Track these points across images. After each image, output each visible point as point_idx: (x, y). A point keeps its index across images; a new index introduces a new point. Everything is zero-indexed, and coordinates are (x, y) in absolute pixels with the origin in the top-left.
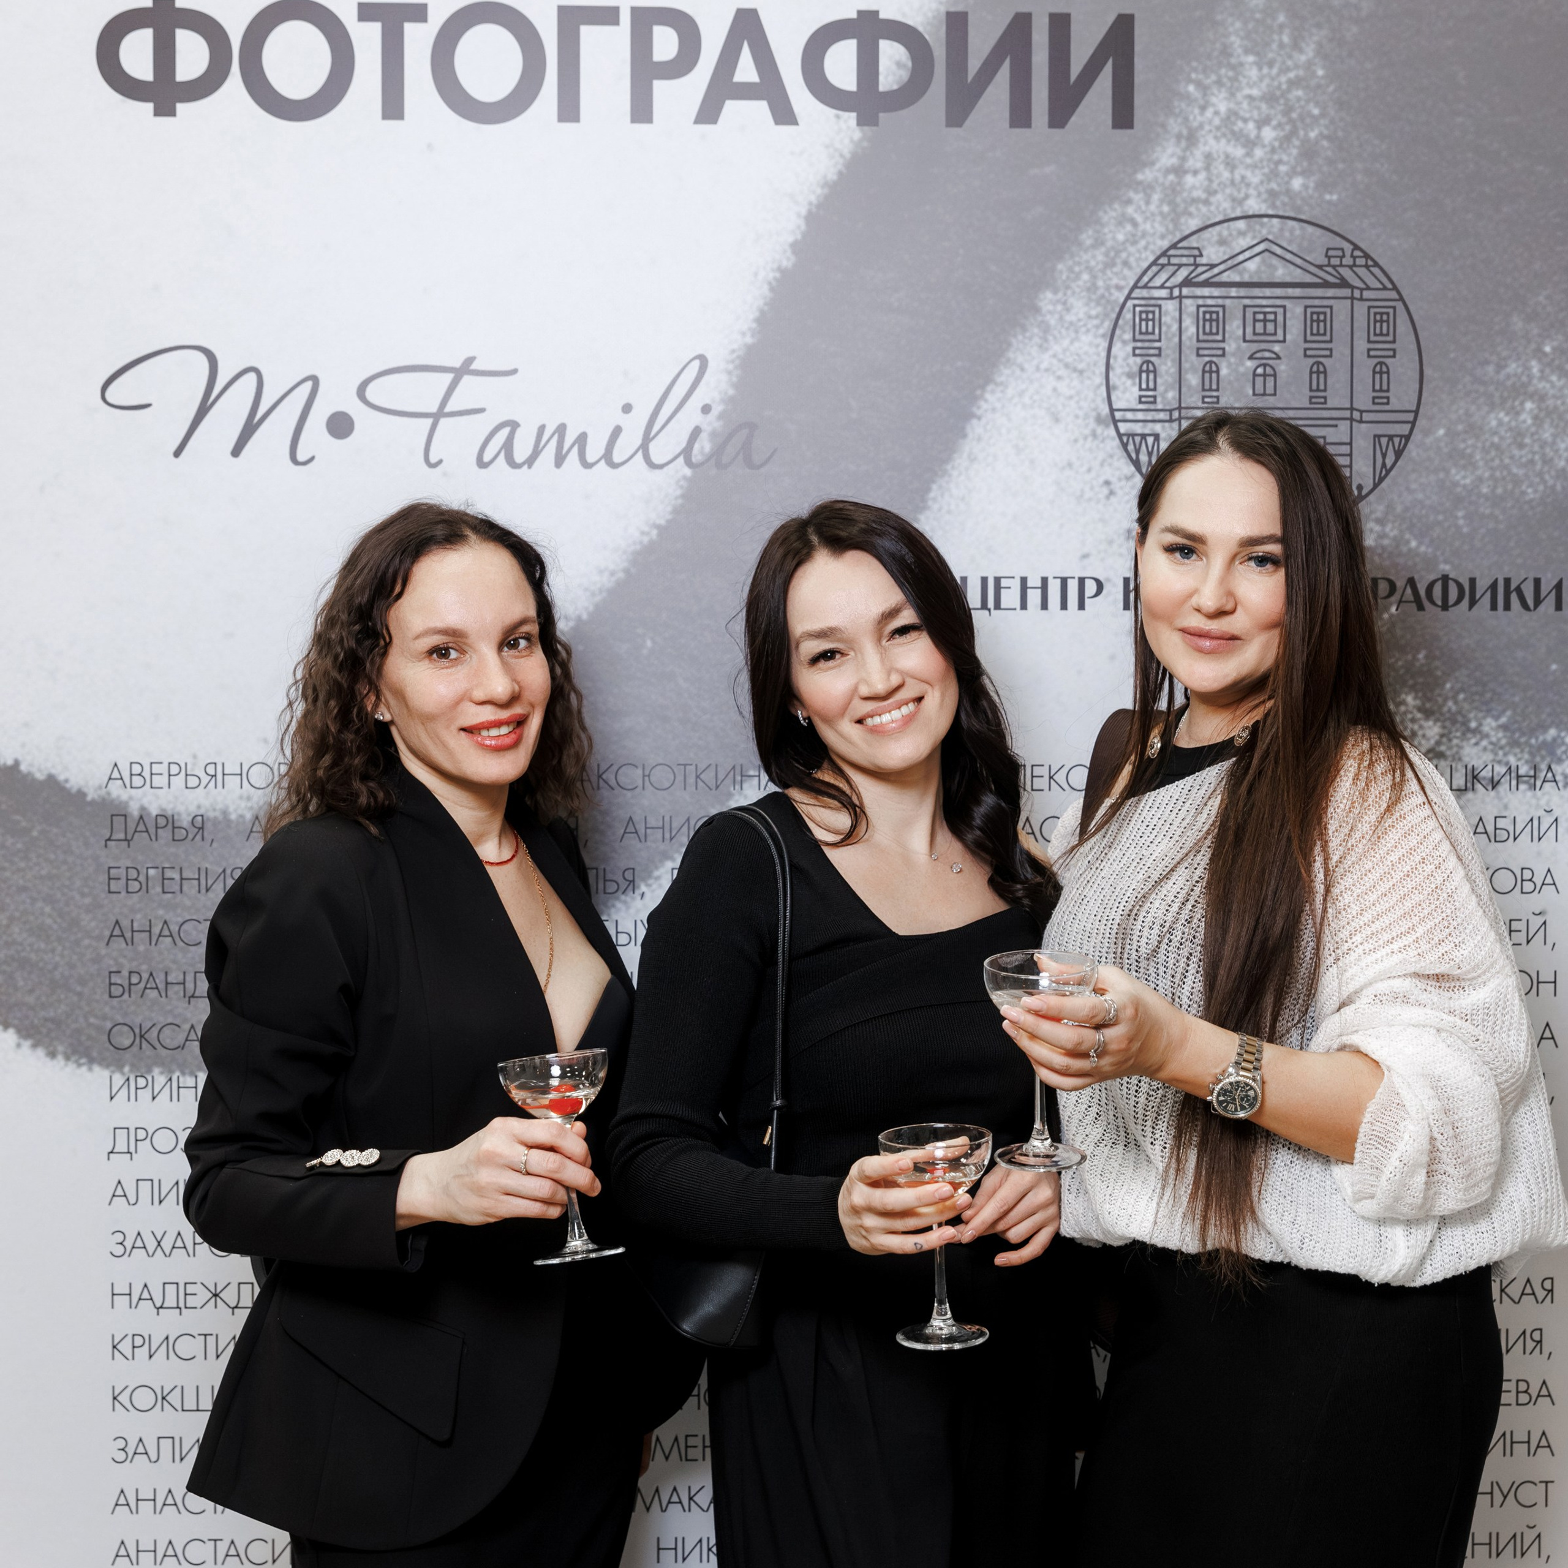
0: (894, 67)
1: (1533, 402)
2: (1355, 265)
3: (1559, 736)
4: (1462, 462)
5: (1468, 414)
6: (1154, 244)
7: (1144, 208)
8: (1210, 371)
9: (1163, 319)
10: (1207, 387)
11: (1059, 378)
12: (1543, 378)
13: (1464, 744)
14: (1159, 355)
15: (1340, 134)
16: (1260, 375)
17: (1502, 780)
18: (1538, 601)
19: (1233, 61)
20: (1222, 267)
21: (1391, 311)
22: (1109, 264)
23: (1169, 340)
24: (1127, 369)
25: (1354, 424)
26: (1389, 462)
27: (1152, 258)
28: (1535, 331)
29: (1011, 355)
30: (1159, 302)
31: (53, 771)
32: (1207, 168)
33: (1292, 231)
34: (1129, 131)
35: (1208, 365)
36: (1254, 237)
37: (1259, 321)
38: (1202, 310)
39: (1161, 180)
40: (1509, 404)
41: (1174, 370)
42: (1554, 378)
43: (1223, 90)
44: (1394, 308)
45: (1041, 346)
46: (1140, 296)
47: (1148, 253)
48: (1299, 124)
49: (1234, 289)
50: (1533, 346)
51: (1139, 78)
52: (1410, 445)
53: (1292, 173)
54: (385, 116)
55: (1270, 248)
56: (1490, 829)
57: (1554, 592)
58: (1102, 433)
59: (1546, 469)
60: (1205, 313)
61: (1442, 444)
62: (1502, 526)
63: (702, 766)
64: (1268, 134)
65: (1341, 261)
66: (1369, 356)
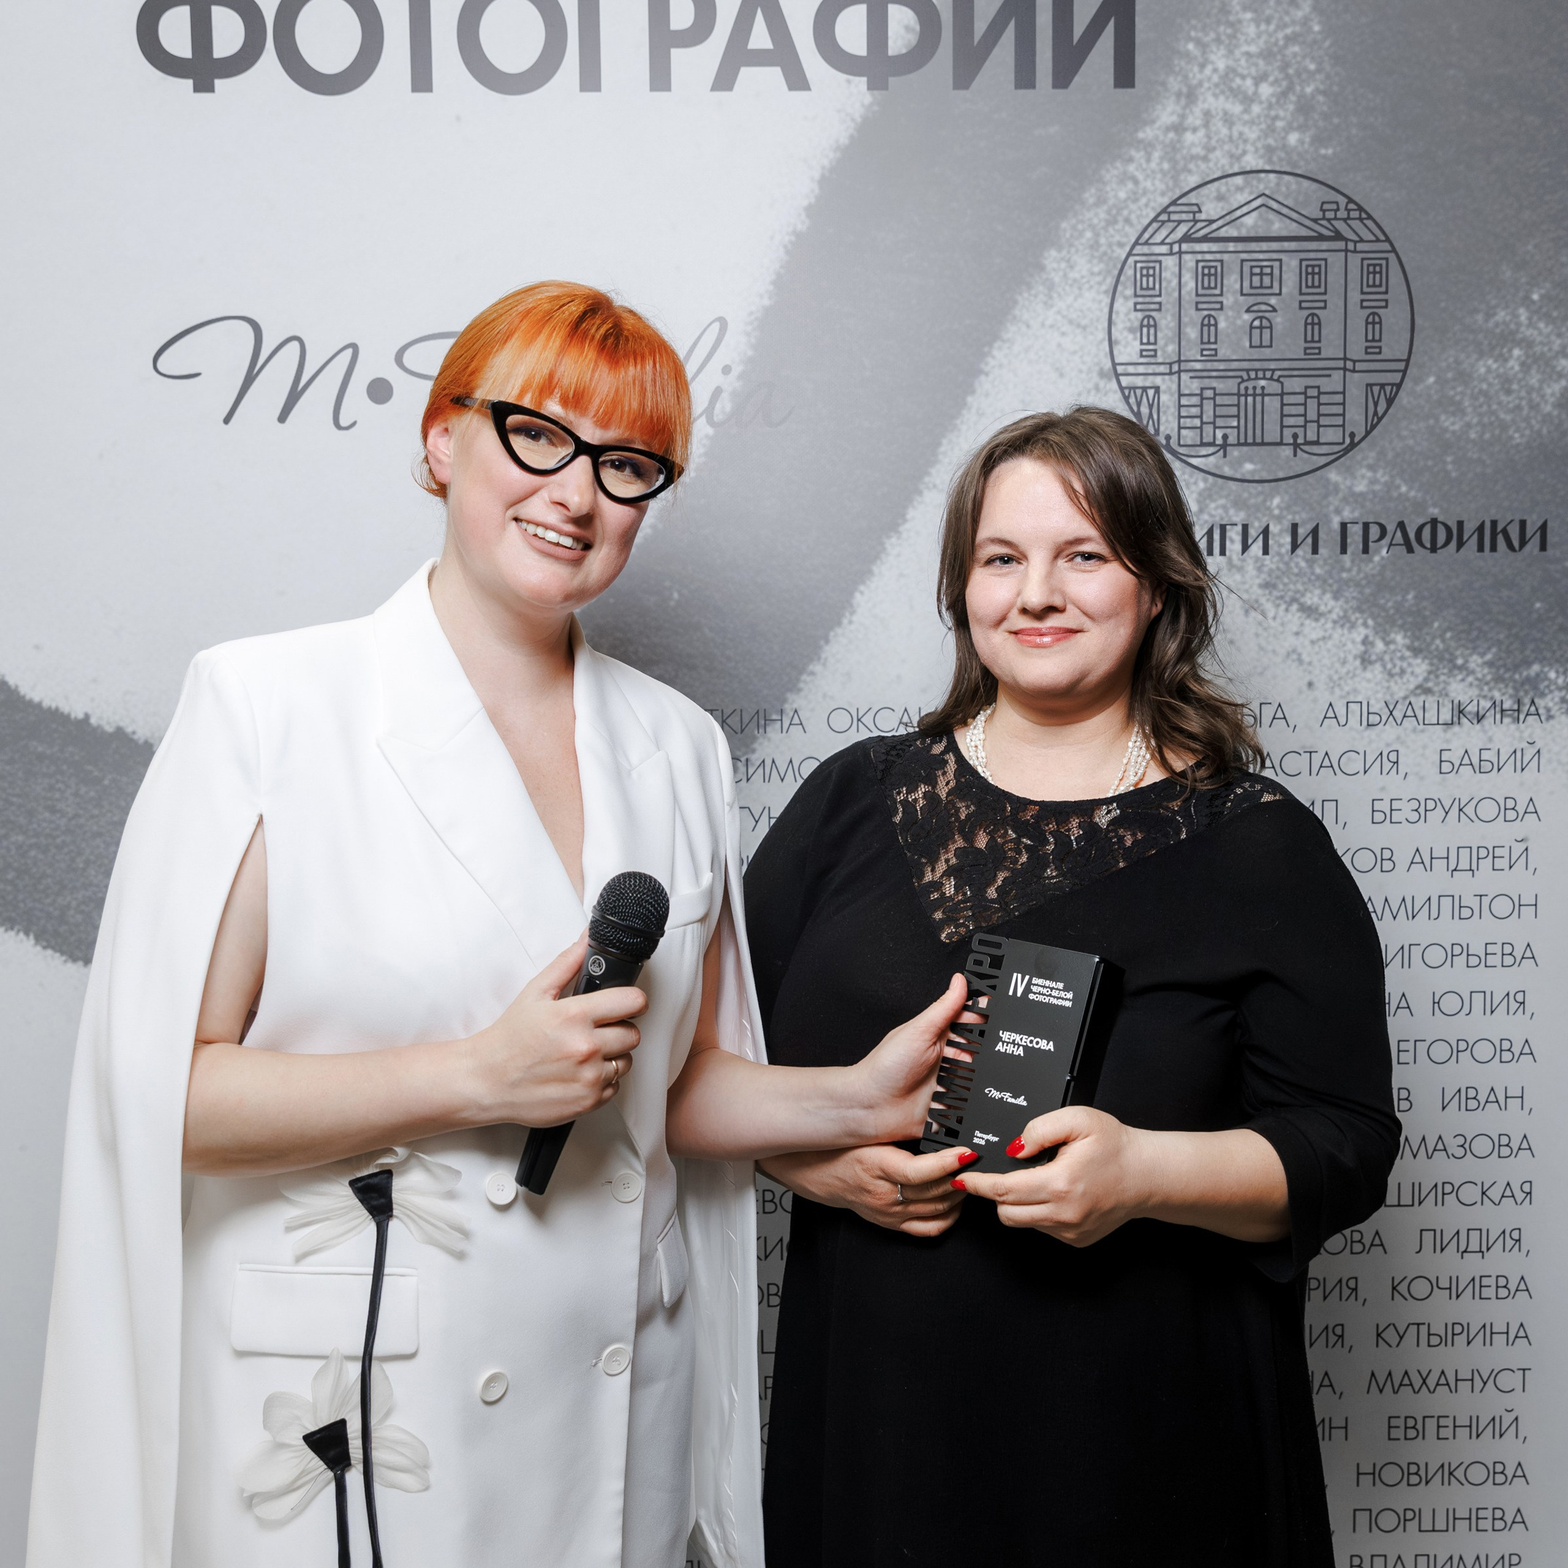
0: (902, 31)
1: (1521, 349)
2: (1349, 218)
3: (1542, 671)
4: (1452, 409)
5: (1457, 362)
6: (1155, 201)
7: (1144, 166)
8: (1208, 324)
9: (1163, 275)
10: (1205, 340)
11: (1063, 334)
12: (1531, 325)
13: (1451, 680)
14: (1160, 310)
15: (1335, 88)
16: (1256, 328)
17: (1488, 714)
18: (1523, 543)
19: (1232, 18)
20: (1220, 223)
21: (1384, 262)
22: (1112, 222)
23: (1169, 294)
24: (1128, 324)
25: (1347, 373)
26: (1381, 410)
27: (1152, 215)
28: (1524, 280)
29: (1017, 312)
30: (1160, 258)
32: (1206, 125)
33: (1288, 188)
34: (1129, 90)
35: (1207, 319)
36: (1251, 193)
37: (1256, 274)
38: (1201, 264)
39: (1161, 138)
40: (1497, 352)
41: (1173, 324)
42: (1541, 325)
43: (1222, 47)
44: (1387, 259)
45: (1045, 303)
46: (1141, 252)
47: (1149, 210)
48: (1296, 80)
49: (1231, 244)
50: (1521, 294)
51: (1140, 37)
52: (1402, 393)
53: (1289, 129)
54: (415, 89)
55: (1266, 202)
56: (1475, 761)
57: (1538, 534)
58: (1105, 387)
59: (1532, 414)
60: (1203, 268)
61: (1433, 392)
62: (1489, 471)
63: (727, 712)
64: (1266, 90)
65: (1336, 214)
66: (1362, 307)
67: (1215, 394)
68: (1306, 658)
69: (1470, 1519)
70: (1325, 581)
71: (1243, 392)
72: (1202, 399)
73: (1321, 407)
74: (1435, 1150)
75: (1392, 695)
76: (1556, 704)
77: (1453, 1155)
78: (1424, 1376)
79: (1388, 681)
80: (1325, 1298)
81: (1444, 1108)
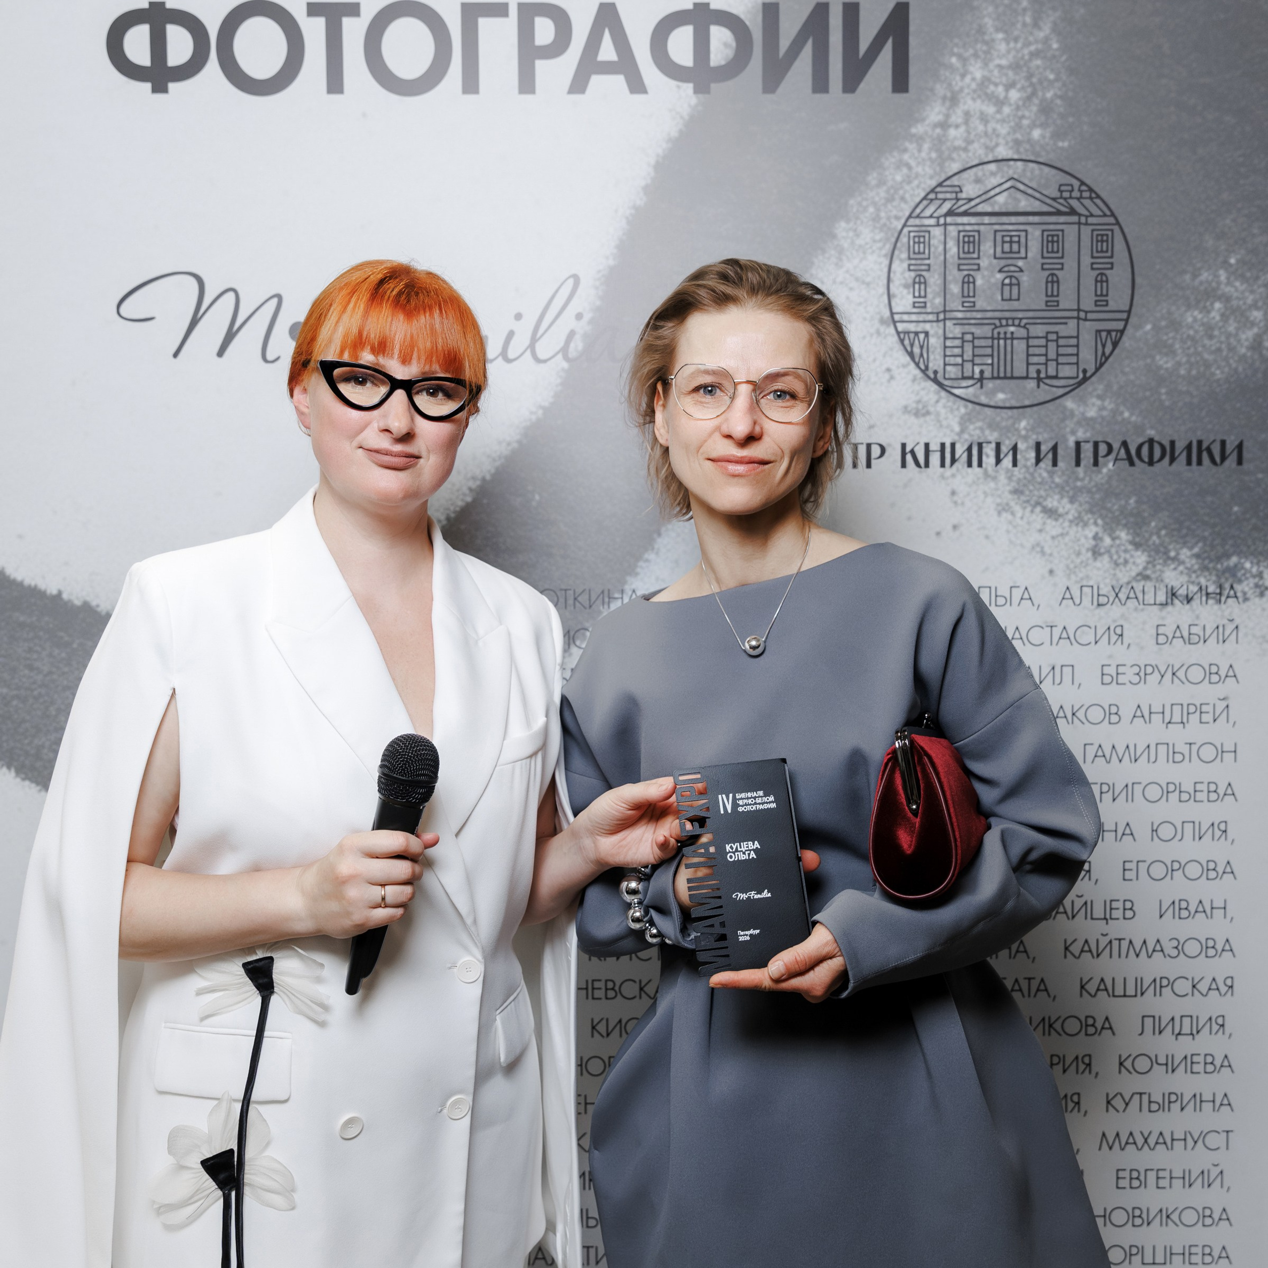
0: (722, 47)
1: (1221, 303)
2: (1081, 197)
4: (1165, 350)
5: (1169, 313)
6: (925, 183)
8: (968, 282)
9: (932, 242)
10: (966, 294)
11: (851, 289)
12: (1229, 283)
13: (1165, 569)
14: (928, 270)
15: (1070, 94)
16: (1007, 285)
17: (1195, 597)
18: (1223, 458)
19: (987, 38)
20: (977, 201)
21: (1110, 233)
22: (890, 200)
23: (936, 258)
24: (903, 282)
26: (1108, 351)
27: (923, 194)
28: (1223, 247)
30: (929, 228)
31: (88, 599)
32: (966, 122)
33: (1032, 171)
34: (904, 95)
35: (967, 278)
36: (1002, 177)
37: (1007, 242)
38: (962, 234)
39: (930, 132)
40: (1202, 305)
41: (940, 282)
42: (1237, 284)
43: (979, 61)
44: (1112, 230)
45: (837, 264)
46: (913, 224)
47: (920, 190)
48: (1038, 87)
49: (987, 218)
50: (1221, 259)
51: (913, 52)
52: (1124, 338)
53: (1033, 126)
54: (329, 91)
55: (1015, 185)
56: (1186, 634)
57: (1235, 452)
58: (885, 332)
59: (1231, 355)
60: (964, 236)
61: (1150, 337)
62: (1196, 400)
63: (578, 591)
64: (1014, 95)
65: (1071, 195)
66: (1092, 269)
67: (974, 338)
68: (1047, 550)
69: (1183, 1254)
70: (1063, 488)
71: (996, 335)
72: (963, 342)
73: (1060, 349)
74: (1154, 951)
75: (1118, 580)
76: (1251, 588)
77: (1169, 956)
78: (1146, 1136)
79: (1114, 569)
80: (1064, 1071)
81: (1161, 916)
